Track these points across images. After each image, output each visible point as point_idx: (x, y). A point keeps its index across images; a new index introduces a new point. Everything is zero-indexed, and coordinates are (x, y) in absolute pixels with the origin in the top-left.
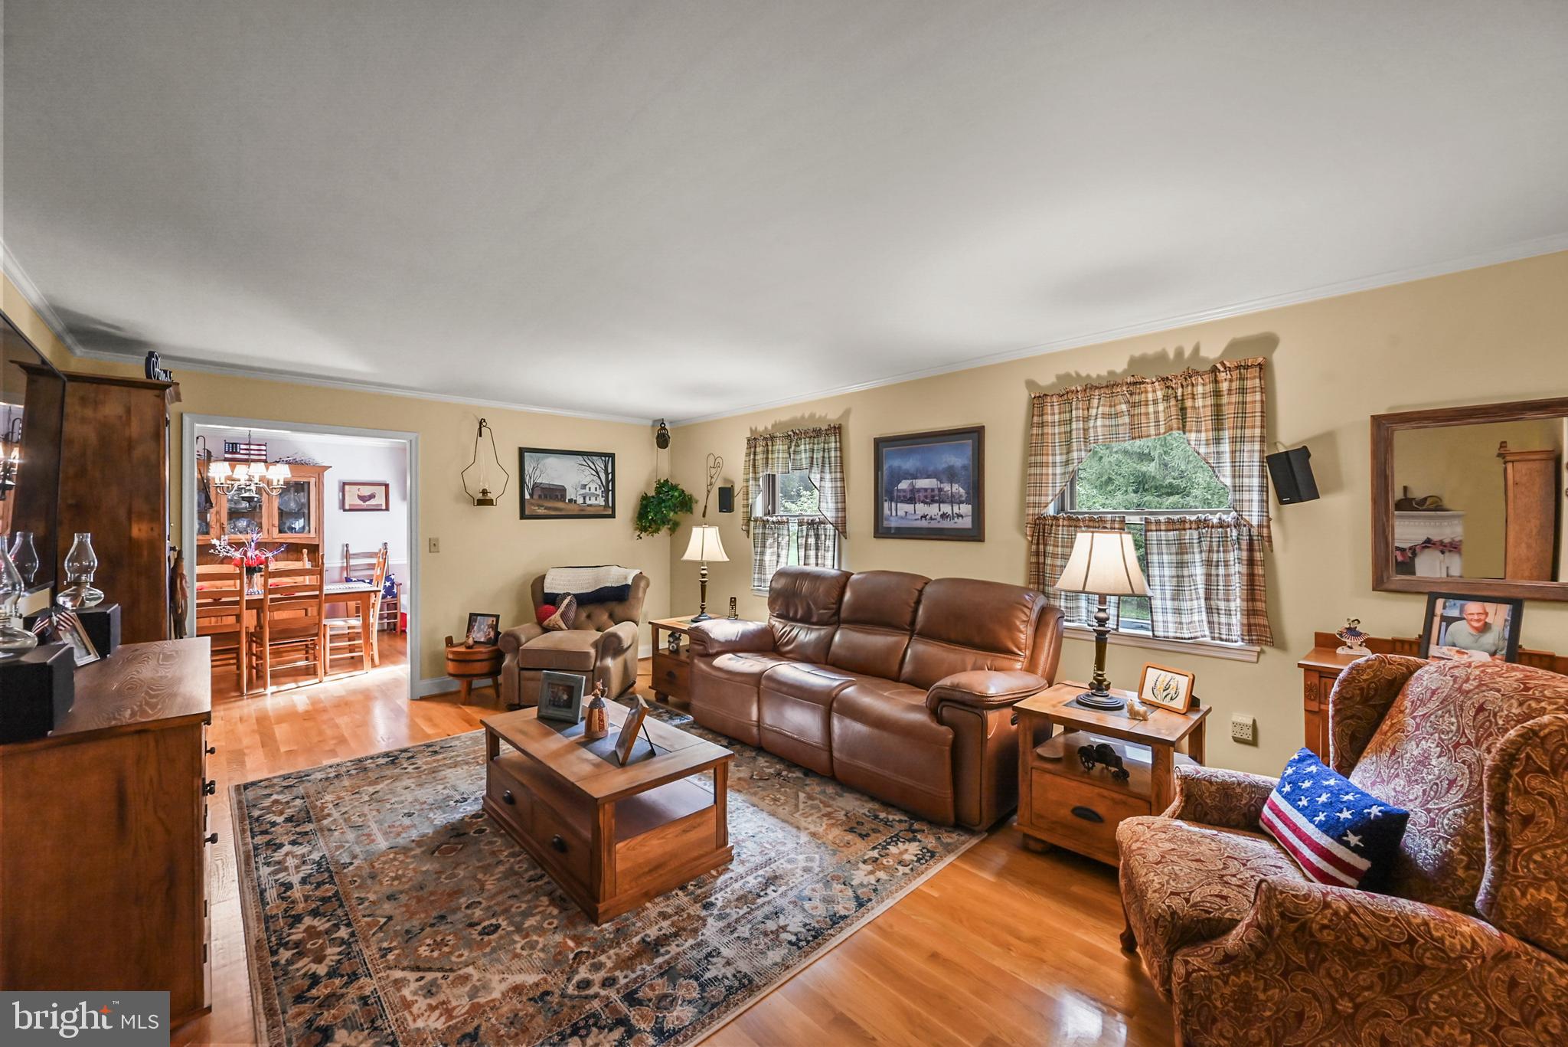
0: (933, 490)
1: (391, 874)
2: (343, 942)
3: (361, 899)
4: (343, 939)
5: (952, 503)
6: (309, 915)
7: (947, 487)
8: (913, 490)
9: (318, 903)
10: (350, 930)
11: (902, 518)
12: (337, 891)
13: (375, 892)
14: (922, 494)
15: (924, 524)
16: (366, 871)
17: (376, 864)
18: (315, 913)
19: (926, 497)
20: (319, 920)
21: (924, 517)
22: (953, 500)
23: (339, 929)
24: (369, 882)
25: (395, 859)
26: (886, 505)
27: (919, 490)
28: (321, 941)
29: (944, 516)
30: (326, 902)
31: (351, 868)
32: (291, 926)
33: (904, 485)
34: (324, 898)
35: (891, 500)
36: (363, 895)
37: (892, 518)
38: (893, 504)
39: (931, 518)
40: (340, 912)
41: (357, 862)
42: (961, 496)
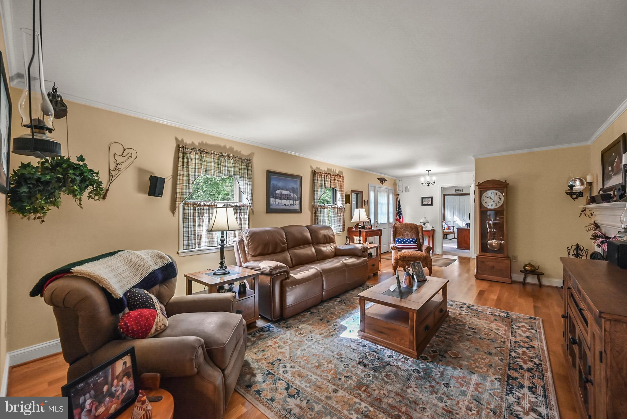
0: (288, 195)
1: (483, 361)
2: (515, 352)
3: (501, 361)
4: (514, 352)
5: (293, 200)
6: (524, 368)
7: (292, 195)
8: (282, 195)
9: (518, 370)
10: (511, 353)
11: (277, 205)
12: (509, 370)
13: (494, 359)
14: (284, 196)
15: (285, 207)
16: (491, 371)
17: (485, 370)
18: (521, 368)
19: (286, 197)
20: (520, 364)
21: (285, 205)
22: (294, 199)
23: (514, 356)
24: (494, 365)
25: (477, 367)
26: (271, 199)
27: (283, 195)
28: (522, 357)
29: (291, 205)
30: (515, 369)
31: (497, 377)
32: (532, 369)
33: (278, 192)
34: (515, 371)
35: (273, 197)
36: (500, 362)
37: (273, 205)
38: (274, 199)
39: (287, 206)
40: (512, 362)
41: (493, 378)
42: (296, 198)
